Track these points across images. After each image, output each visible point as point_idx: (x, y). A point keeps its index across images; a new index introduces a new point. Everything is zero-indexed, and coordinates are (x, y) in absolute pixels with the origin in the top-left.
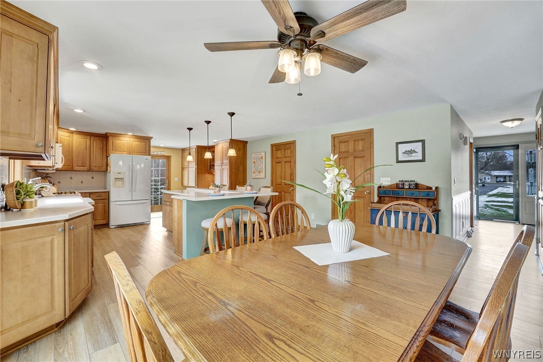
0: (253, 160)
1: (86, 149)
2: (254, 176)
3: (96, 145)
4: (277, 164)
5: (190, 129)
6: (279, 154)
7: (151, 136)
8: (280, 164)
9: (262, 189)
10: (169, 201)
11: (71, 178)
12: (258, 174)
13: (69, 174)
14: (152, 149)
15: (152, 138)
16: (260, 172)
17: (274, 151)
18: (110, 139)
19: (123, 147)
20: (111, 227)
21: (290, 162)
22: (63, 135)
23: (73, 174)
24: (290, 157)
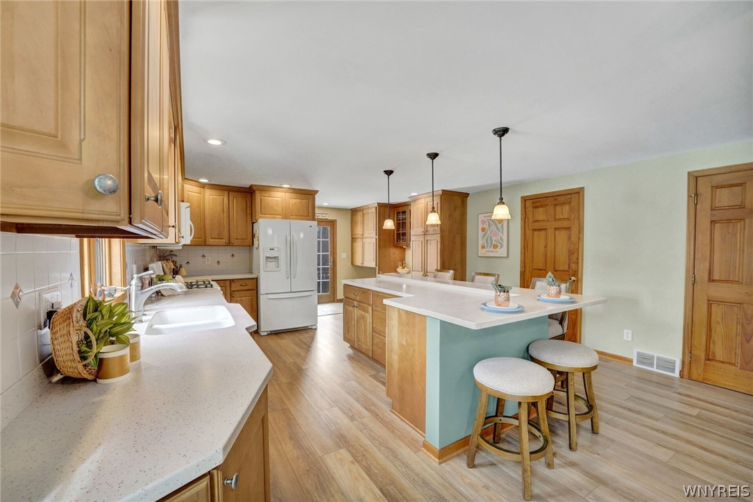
0: (481, 226)
1: (223, 211)
2: (482, 252)
3: (237, 203)
4: (536, 233)
5: (389, 173)
6: (541, 214)
7: (316, 189)
8: (543, 233)
9: (478, 277)
10: (358, 298)
11: (204, 256)
12: (492, 249)
13: (201, 251)
14: (317, 211)
15: (317, 191)
16: (495, 246)
17: (530, 209)
18: (258, 196)
19: (276, 207)
20: (262, 334)
21: (568, 229)
22: (191, 189)
23: (205, 250)
24: (568, 219)
